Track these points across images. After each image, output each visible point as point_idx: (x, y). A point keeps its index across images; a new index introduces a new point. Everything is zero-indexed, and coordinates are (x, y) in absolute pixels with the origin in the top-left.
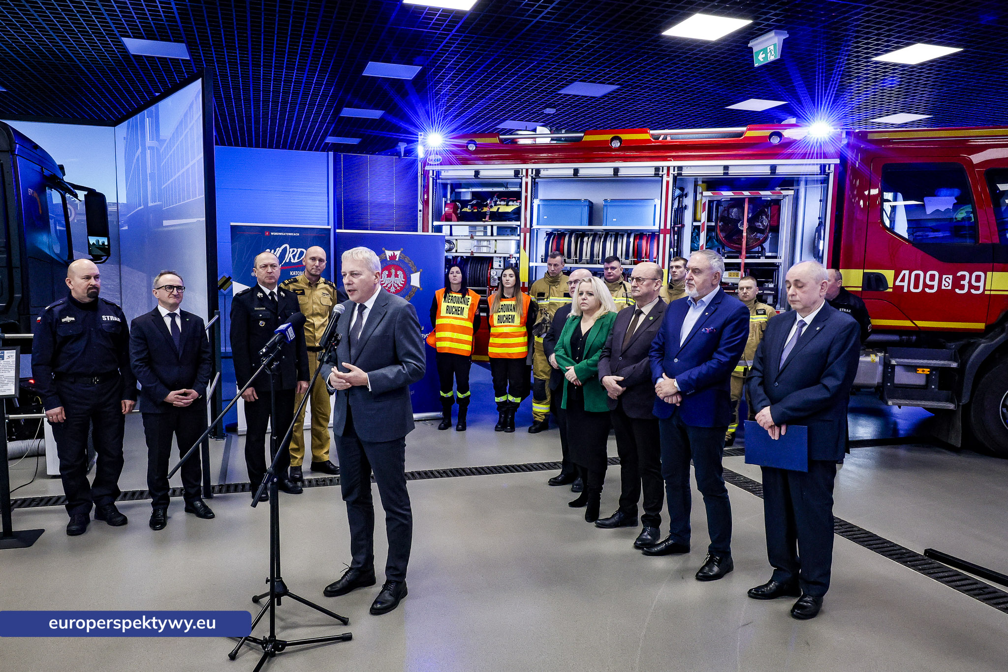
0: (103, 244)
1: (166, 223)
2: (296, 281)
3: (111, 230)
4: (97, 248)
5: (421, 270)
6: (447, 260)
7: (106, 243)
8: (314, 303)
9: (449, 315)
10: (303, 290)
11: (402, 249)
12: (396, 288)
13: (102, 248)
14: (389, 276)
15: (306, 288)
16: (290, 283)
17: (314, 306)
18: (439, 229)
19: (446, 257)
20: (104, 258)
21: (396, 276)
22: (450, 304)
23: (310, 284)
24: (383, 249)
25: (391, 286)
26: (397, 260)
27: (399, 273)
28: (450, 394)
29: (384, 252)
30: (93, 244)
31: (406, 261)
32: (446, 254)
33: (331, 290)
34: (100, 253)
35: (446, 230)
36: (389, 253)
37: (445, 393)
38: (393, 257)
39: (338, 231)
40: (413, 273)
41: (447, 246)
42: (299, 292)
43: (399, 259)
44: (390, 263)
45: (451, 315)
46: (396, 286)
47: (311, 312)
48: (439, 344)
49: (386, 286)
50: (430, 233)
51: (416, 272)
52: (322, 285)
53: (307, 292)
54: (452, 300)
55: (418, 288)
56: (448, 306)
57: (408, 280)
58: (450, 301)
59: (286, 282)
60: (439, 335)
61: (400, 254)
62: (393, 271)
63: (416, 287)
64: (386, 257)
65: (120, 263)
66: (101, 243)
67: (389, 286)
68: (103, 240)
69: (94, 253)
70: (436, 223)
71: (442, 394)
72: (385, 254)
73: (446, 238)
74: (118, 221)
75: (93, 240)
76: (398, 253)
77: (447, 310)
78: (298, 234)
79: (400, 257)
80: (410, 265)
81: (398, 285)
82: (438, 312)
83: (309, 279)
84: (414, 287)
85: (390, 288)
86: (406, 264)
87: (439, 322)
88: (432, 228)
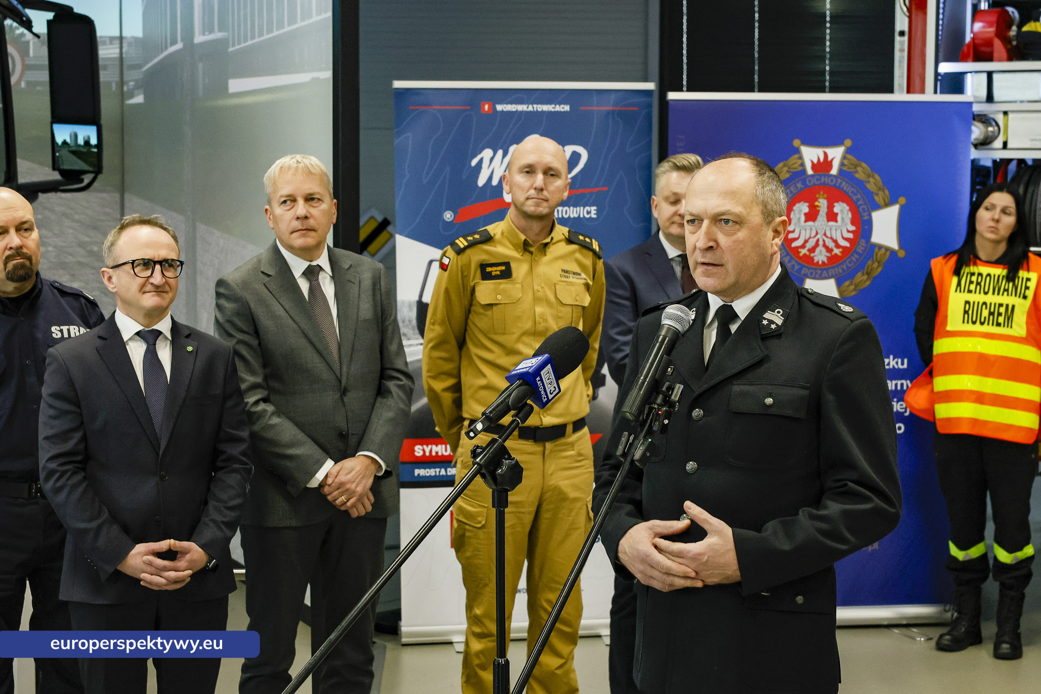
0: (87, 143)
1: (235, 85)
2: (488, 239)
3: (107, 105)
4: (73, 152)
5: (902, 200)
6: (977, 169)
7: (94, 141)
8: (537, 300)
9: (970, 327)
10: (507, 265)
11: (848, 142)
12: (829, 250)
13: (83, 152)
14: (811, 216)
15: (515, 259)
16: (471, 245)
17: (539, 310)
18: (955, 83)
19: (973, 161)
20: (87, 179)
21: (832, 216)
22: (972, 298)
23: (526, 247)
24: (796, 143)
25: (817, 245)
26: (834, 171)
27: (839, 207)
28: (975, 552)
29: (797, 151)
30: (65, 143)
31: (860, 175)
32: (974, 154)
33: (588, 261)
34: (79, 165)
35: (974, 87)
36: (810, 155)
37: (963, 547)
38: (823, 166)
39: (672, 96)
40: (877, 207)
41: (977, 131)
42: (495, 271)
43: (841, 171)
44: (814, 181)
45: (977, 328)
46: (831, 244)
47: (528, 325)
48: (943, 411)
49: (803, 246)
50: (929, 96)
51: (887, 205)
52: (562, 248)
53: (520, 270)
54: (978, 284)
55: (893, 252)
56: (967, 302)
57: (863, 227)
58: (972, 287)
59: (461, 243)
60: (942, 383)
61: (844, 157)
62: (822, 204)
63: (887, 249)
64: (803, 165)
65: (122, 191)
66: (81, 141)
67: (810, 245)
68: (87, 133)
69: (66, 167)
70: (946, 67)
71: (954, 550)
72: (801, 158)
73: (976, 108)
74: (122, 83)
75: (63, 134)
76: (836, 154)
77: (966, 312)
78: (567, 108)
79: (842, 164)
80: (871, 186)
81: (835, 241)
82: (939, 320)
83: (523, 231)
84: (880, 247)
85: (812, 250)
86: (860, 185)
87: (941, 346)
88: (936, 80)
